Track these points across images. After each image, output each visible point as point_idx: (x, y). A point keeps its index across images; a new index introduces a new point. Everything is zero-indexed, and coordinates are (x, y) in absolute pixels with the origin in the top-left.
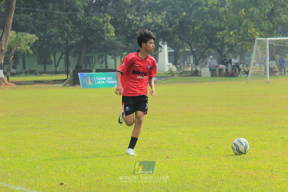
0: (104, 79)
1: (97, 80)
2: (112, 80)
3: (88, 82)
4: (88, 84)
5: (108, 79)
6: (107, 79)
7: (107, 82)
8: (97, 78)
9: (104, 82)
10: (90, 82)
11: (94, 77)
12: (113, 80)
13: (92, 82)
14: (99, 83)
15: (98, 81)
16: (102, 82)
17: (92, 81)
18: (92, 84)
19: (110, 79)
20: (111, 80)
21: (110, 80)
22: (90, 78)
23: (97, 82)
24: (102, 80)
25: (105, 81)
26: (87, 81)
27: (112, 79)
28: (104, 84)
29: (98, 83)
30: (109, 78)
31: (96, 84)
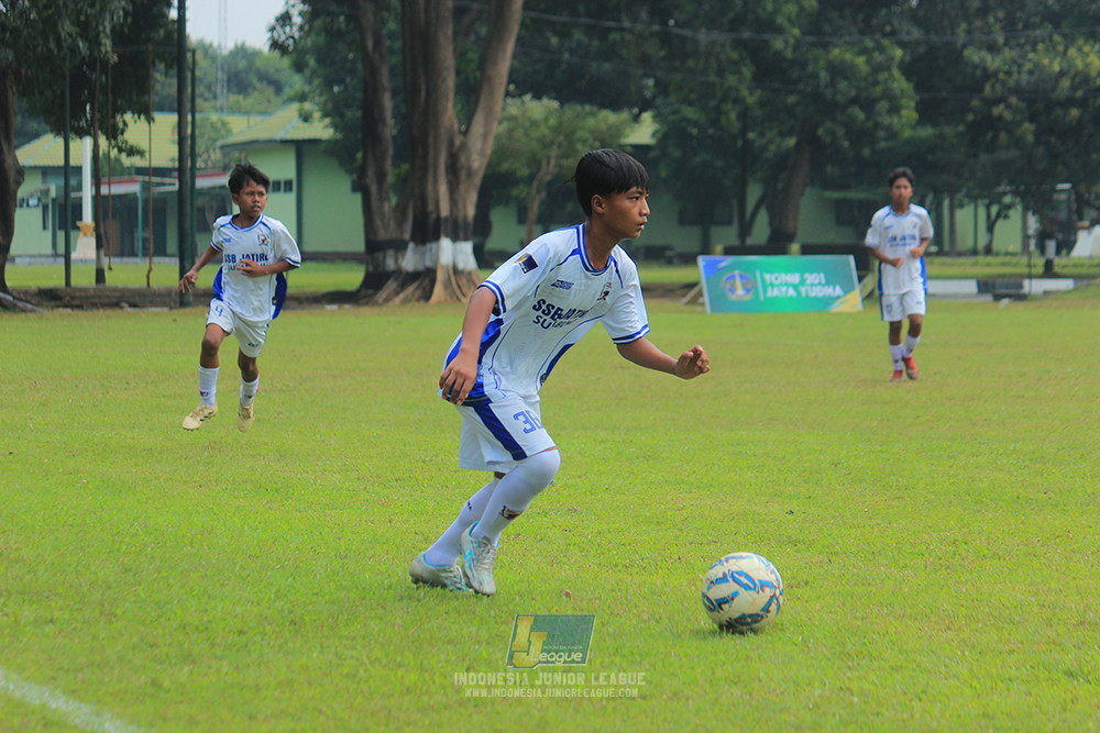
0: (795, 278)
1: (768, 281)
2: (824, 285)
3: (733, 290)
4: (733, 298)
5: (808, 282)
6: (803, 282)
7: (803, 290)
8: (768, 277)
9: (791, 292)
10: (740, 291)
11: (758, 274)
12: (828, 283)
13: (748, 291)
14: (773, 293)
15: (769, 289)
16: (784, 289)
17: (750, 286)
18: (748, 297)
19: (817, 281)
20: (820, 284)
21: (816, 285)
22: (742, 277)
23: (765, 292)
24: (787, 285)
25: (796, 287)
26: (728, 286)
27: (823, 281)
28: (791, 297)
29: (769, 294)
30: (811, 278)
31: (762, 297)
